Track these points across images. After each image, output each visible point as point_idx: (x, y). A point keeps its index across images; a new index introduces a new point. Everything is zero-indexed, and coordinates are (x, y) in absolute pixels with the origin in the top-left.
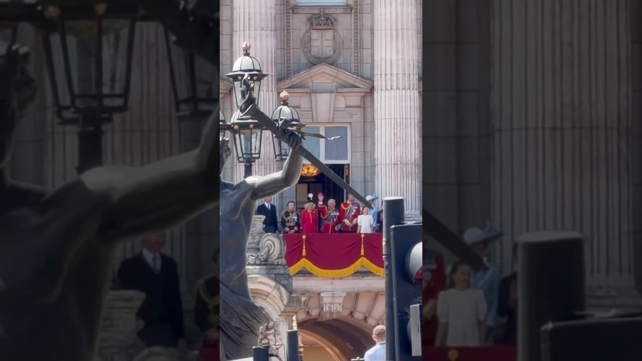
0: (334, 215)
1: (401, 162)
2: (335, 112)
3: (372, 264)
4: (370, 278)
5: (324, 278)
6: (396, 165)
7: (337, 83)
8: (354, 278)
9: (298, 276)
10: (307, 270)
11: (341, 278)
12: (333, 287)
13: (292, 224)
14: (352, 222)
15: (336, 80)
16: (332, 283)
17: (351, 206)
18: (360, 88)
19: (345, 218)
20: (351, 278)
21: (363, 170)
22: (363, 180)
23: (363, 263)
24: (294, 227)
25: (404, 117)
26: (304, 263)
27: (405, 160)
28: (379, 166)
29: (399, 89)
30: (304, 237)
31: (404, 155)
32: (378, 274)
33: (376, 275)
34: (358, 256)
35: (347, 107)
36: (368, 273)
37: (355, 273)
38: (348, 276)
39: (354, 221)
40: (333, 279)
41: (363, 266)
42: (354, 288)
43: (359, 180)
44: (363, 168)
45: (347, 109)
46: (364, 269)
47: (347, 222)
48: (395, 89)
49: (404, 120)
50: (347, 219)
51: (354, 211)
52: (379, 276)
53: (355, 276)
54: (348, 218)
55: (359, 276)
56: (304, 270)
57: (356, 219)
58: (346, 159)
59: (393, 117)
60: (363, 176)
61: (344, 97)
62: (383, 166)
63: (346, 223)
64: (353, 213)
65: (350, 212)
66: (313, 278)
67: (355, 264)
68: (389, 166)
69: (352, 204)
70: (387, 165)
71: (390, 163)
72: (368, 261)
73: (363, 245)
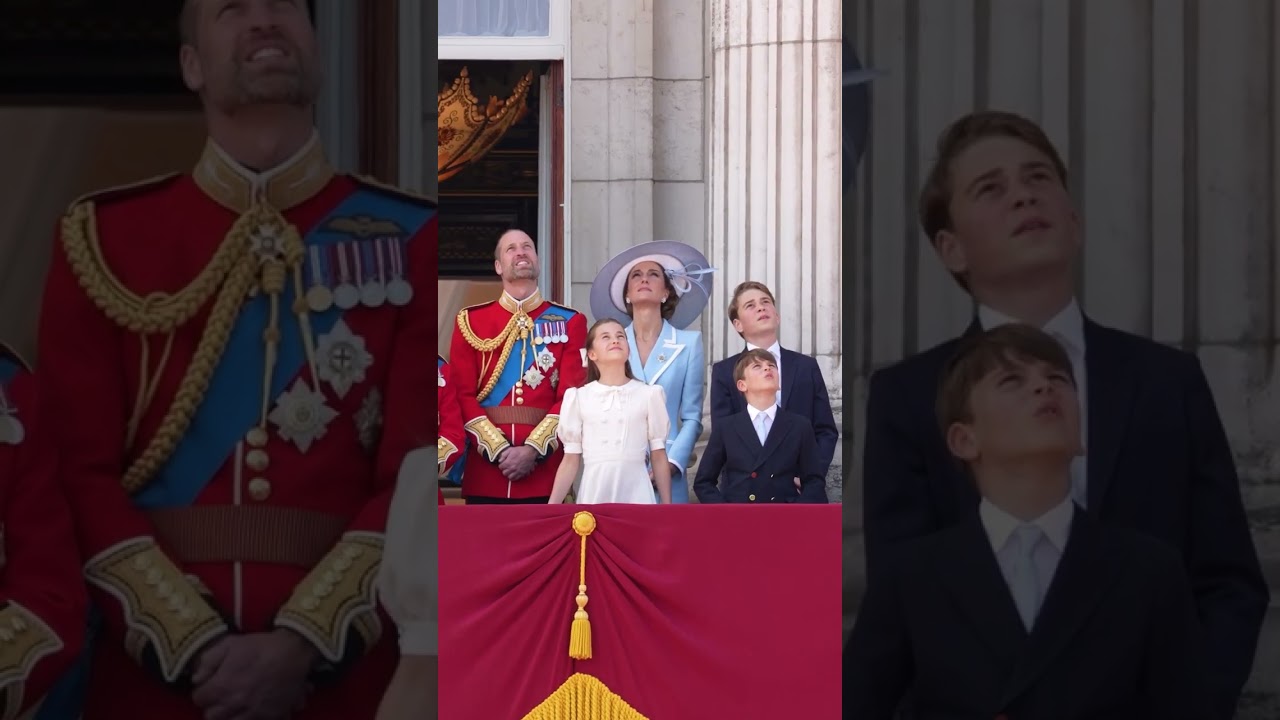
14: (520, 440)
17: (521, 323)
19: (481, 410)
21: (646, 102)
22: (646, 166)
28: (738, 58)
39: (537, 438)
43: (620, 168)
44: (646, 89)
47: (488, 435)
50: (491, 419)
54: (497, 408)
57: (549, 419)
58: (540, 26)
60: (644, 143)
62: (758, 53)
63: (482, 445)
64: (533, 377)
65: (512, 368)
68: (799, 58)
70: (788, 51)
71: (808, 36)
72: (617, 698)
73: (582, 587)
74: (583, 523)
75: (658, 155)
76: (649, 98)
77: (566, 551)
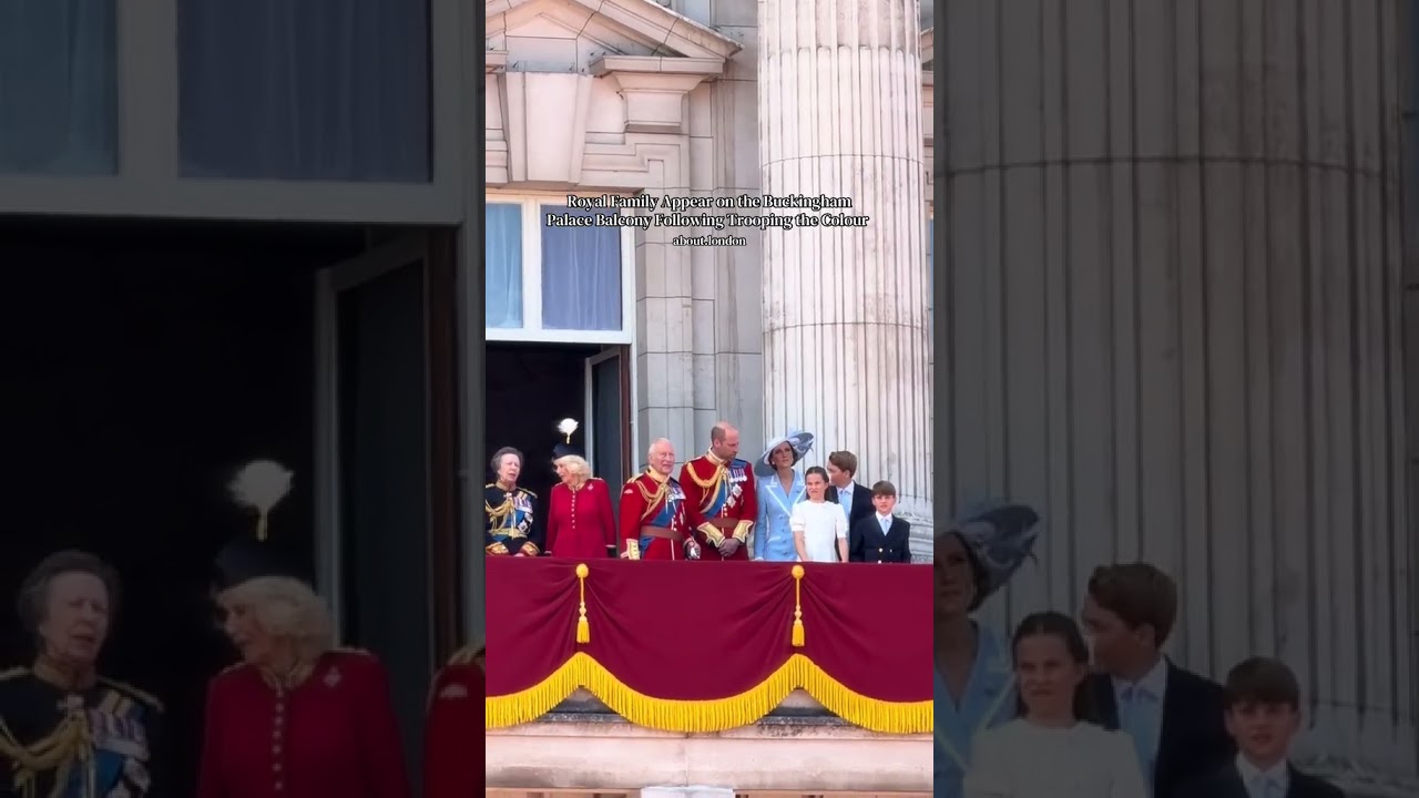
0: (676, 501)
1: (878, 317)
2: (591, 148)
3: (833, 680)
4: (822, 734)
5: (656, 730)
6: (861, 328)
7: (594, 40)
8: (766, 734)
9: (562, 722)
10: (598, 701)
11: (717, 734)
12: (684, 766)
13: (513, 533)
14: (728, 535)
15: (595, 29)
16: (682, 753)
17: (722, 470)
18: (685, 56)
19: (703, 519)
20: (752, 734)
21: (689, 365)
23: (799, 676)
24: (520, 541)
25: (888, 152)
26: (582, 672)
27: (893, 314)
29: (870, 48)
30: (582, 570)
31: (891, 292)
32: (855, 720)
33: (849, 725)
34: (781, 651)
35: (630, 129)
36: (818, 716)
37: (773, 713)
38: (745, 726)
40: (688, 736)
41: (799, 689)
42: (761, 774)
43: (675, 401)
44: (689, 358)
45: (631, 138)
46: (799, 702)
47: (712, 532)
48: (856, 46)
49: (888, 161)
50: (712, 524)
51: (737, 490)
52: (859, 727)
53: (770, 726)
54: (714, 516)
55: (783, 727)
56: (583, 698)
58: (617, 325)
59: (847, 149)
60: (689, 388)
61: (621, 93)
62: (808, 330)
65: (722, 497)
66: (615, 731)
67: (771, 679)
68: (835, 332)
69: (727, 465)
71: (840, 320)
72: (818, 668)
73: (798, 607)
74: (798, 572)
75: (695, 394)
76: (691, 363)
77: (789, 587)
